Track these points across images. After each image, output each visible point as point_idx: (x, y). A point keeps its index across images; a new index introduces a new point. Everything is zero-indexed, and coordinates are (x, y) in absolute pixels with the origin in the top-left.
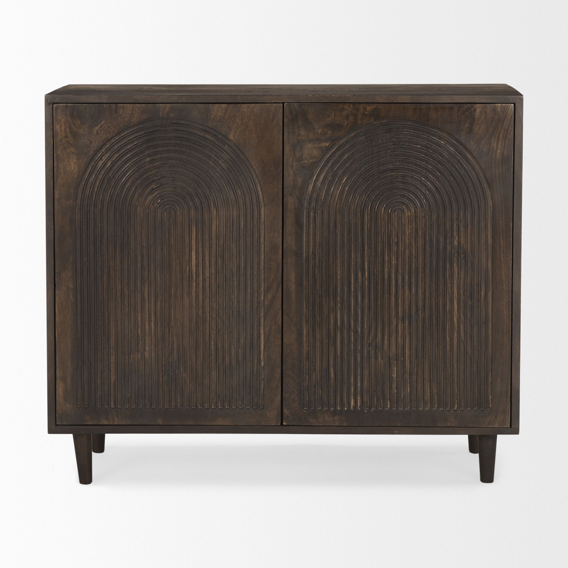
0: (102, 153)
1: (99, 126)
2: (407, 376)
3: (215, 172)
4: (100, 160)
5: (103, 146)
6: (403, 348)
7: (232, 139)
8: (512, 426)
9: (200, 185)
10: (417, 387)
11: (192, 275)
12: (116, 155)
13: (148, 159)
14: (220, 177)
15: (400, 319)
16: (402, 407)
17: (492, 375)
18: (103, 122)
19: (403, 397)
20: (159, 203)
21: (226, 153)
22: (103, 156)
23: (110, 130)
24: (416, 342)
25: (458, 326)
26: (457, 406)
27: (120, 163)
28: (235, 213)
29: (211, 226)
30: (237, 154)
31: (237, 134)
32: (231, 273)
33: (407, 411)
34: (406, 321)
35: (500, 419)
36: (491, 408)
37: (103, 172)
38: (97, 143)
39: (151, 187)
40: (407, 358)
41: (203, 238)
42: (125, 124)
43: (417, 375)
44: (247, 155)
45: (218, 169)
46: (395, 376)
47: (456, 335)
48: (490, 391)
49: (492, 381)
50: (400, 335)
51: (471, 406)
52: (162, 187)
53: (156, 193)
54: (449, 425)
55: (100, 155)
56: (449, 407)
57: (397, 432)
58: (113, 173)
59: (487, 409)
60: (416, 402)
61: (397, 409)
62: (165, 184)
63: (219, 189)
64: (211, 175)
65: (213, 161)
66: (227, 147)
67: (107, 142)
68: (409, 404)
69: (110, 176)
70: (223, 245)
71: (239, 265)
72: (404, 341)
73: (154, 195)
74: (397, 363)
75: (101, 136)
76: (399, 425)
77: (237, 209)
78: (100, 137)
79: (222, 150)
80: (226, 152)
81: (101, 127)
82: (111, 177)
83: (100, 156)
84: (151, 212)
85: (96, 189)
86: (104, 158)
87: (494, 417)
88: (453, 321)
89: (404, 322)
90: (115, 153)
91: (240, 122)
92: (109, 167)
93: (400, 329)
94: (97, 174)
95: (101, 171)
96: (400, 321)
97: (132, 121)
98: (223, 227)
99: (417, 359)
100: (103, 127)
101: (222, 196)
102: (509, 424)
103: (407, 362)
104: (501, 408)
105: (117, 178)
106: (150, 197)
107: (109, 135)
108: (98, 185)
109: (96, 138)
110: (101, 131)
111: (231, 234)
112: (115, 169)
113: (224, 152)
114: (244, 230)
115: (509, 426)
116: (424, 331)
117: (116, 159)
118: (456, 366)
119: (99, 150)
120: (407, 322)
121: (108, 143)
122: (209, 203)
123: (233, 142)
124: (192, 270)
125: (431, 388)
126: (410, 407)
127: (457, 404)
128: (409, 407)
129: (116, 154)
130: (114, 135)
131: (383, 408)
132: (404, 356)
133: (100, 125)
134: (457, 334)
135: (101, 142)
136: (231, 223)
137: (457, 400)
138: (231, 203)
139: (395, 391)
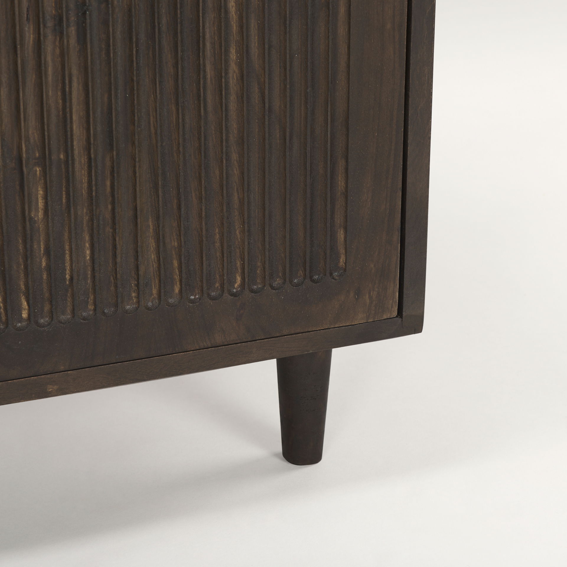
2: (83, 212)
6: (65, 121)
8: (404, 314)
10: (115, 240)
15: (50, 24)
16: (69, 310)
17: (347, 169)
19: (72, 279)
24: (106, 96)
25: (241, 27)
26: (243, 279)
33: (84, 319)
34: (68, 26)
35: (370, 298)
36: (345, 270)
40: (76, 152)
43: (113, 203)
46: (41, 214)
47: (233, 55)
48: (339, 219)
49: (347, 187)
50: (50, 78)
51: (284, 274)
54: (218, 339)
56: (217, 285)
57: (56, 387)
59: (331, 274)
60: (112, 288)
61: (52, 318)
68: (92, 297)
72: (66, 97)
74: (44, 172)
76: (62, 368)
87: (352, 294)
88: (227, 12)
89: (62, 33)
93: (49, 59)
96: (49, 32)
99: (112, 149)
102: (396, 308)
103: (77, 165)
104: (372, 266)
115: (395, 314)
116: (131, 55)
118: (234, 157)
120: (73, 30)
125: (159, 239)
126: (95, 304)
127: (243, 273)
128: (91, 307)
131: (7, 324)
132: (68, 149)
134: (237, 52)
137: (243, 259)
139: (44, 264)
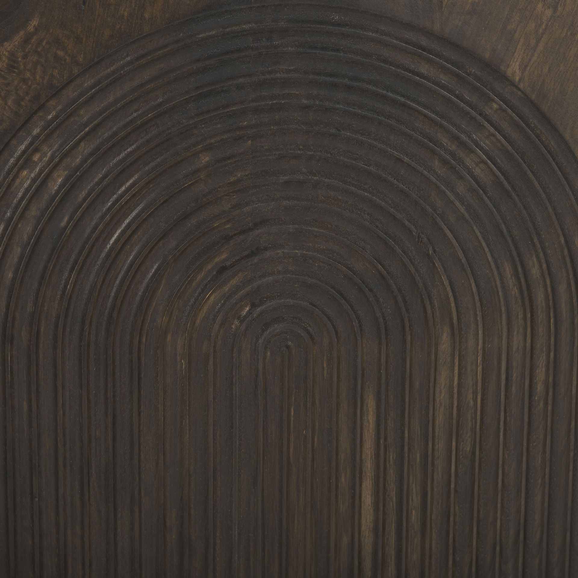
0: (29, 139)
1: (17, 39)
3: (452, 198)
4: (22, 168)
5: (36, 112)
7: (517, 78)
9: (397, 248)
11: (360, 563)
12: (85, 148)
13: (205, 159)
14: (467, 215)
18: (34, 22)
20: (245, 317)
21: (492, 130)
22: (36, 150)
23: (61, 53)
27: (100, 176)
28: (517, 342)
29: (431, 391)
30: (533, 131)
31: (535, 58)
32: (498, 548)
37: (34, 212)
38: (10, 103)
39: (217, 260)
41: (403, 433)
42: (118, 27)
44: (567, 136)
45: (461, 188)
52: (256, 260)
53: (234, 281)
55: (23, 147)
58: (75, 212)
62: (266, 249)
63: (464, 260)
64: (435, 211)
65: (445, 162)
66: (495, 106)
67: (47, 101)
69: (63, 224)
70: (473, 453)
71: (526, 520)
73: (226, 288)
75: (28, 75)
77: (525, 328)
78: (24, 81)
79: (479, 118)
80: (492, 125)
81: (26, 41)
82: (68, 231)
83: (24, 152)
84: (215, 351)
85: (10, 275)
86: (36, 158)
90: (80, 140)
91: (549, 12)
92: (58, 191)
94: (11, 218)
95: (27, 208)
97: (147, 15)
98: (475, 393)
100: (34, 40)
101: (473, 285)
105: (88, 231)
106: (212, 298)
107: (56, 73)
108: (16, 260)
109: (8, 85)
110: (25, 57)
111: (502, 415)
112: (80, 199)
113: (486, 124)
114: (546, 399)
117: (84, 161)
119: (20, 129)
121: (52, 102)
122: (425, 312)
123: (521, 86)
124: (360, 546)
129: (82, 144)
130: (76, 71)
133: (22, 33)
135: (27, 98)
136: (503, 377)
138: (503, 309)
